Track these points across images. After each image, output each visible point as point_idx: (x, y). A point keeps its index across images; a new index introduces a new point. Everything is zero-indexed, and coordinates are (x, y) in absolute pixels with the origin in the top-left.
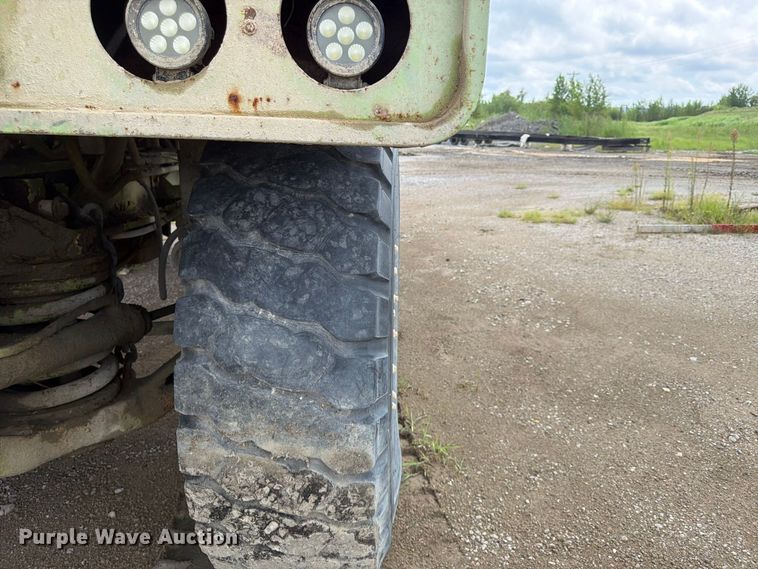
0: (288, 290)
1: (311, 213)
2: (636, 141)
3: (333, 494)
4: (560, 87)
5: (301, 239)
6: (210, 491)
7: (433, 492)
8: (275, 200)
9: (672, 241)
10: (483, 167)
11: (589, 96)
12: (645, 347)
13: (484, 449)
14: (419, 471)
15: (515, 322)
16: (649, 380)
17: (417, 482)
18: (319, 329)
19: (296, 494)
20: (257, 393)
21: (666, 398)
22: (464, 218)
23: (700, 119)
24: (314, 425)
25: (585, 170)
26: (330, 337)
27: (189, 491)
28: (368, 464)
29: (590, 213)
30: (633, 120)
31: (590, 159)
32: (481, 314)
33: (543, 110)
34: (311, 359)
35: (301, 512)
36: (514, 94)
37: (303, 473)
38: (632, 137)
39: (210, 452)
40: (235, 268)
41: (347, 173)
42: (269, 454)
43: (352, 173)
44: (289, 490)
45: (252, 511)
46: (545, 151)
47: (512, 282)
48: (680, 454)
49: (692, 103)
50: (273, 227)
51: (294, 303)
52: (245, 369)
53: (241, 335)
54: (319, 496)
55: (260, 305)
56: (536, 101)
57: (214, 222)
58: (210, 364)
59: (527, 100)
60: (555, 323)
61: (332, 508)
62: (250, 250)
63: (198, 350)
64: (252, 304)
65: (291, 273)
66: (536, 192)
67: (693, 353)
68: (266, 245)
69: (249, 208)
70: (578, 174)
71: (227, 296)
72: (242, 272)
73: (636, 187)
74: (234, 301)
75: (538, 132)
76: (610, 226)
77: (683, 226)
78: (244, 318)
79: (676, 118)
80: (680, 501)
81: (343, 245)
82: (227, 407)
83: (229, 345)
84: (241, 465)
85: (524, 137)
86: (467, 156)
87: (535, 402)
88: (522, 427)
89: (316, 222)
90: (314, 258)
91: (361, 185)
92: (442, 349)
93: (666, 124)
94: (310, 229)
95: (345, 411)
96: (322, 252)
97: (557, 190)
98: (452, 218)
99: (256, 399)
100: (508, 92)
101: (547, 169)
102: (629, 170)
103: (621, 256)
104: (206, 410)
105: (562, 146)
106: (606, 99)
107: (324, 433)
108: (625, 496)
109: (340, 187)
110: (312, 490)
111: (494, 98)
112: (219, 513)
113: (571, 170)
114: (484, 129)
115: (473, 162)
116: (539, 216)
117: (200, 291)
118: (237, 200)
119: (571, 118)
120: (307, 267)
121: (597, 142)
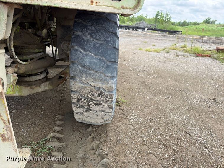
0: (96, 49)
1: (102, 32)
2: (178, 32)
3: (105, 95)
4: (157, 15)
5: (100, 38)
6: (77, 94)
7: (122, 110)
8: (93, 28)
9: (185, 58)
10: (135, 36)
11: (166, 18)
12: (175, 82)
13: (134, 102)
14: (119, 105)
15: (142, 75)
16: (176, 89)
17: (118, 108)
18: (104, 58)
19: (97, 95)
20: (89, 72)
21: (180, 93)
22: (129, 50)
23: (197, 26)
24: (102, 80)
25: (163, 39)
26: (106, 60)
27: (72, 95)
28: (113, 89)
29: (164, 50)
30: (178, 26)
31: (165, 36)
32: (134, 73)
33: (152, 21)
34: (102, 65)
35: (98, 99)
36: (144, 16)
37: (99, 90)
38: (177, 30)
39: (78, 85)
40: (85, 44)
41: (110, 24)
42: (92, 85)
43: (111, 24)
44: (95, 94)
45: (87, 99)
46: (152, 33)
47: (142, 66)
48: (182, 104)
49: (195, 22)
50: (93, 35)
51: (98, 52)
52: (87, 66)
53: (86, 58)
54: (102, 95)
55: (90, 52)
56: (151, 18)
57: (79, 33)
58: (79, 65)
59: (147, 18)
60: (153, 76)
61: (104, 99)
62: (88, 40)
63: (76, 62)
64: (89, 52)
65: (97, 45)
66: (149, 44)
67: (187, 84)
68: (91, 39)
69: (87, 30)
70: (161, 40)
71: (83, 50)
72: (86, 45)
73: (177, 44)
74: (84, 51)
75: (150, 27)
76: (169, 53)
77: (189, 54)
78: (87, 55)
79: (190, 26)
80: (181, 113)
81: (109, 40)
82: (83, 75)
83: (83, 61)
84: (85, 88)
85: (147, 29)
86: (130, 33)
87: (147, 92)
88: (144, 98)
89: (103, 34)
90: (103, 42)
91: (113, 26)
92: (124, 81)
93: (187, 27)
94: (102, 36)
95: (109, 77)
96: (104, 41)
97: (155, 44)
98: (126, 50)
99: (89, 73)
100: (142, 15)
101: (153, 38)
102: (176, 39)
103: (171, 61)
104: (78, 75)
105: (157, 32)
106: (171, 19)
107: (104, 82)
108: (168, 112)
109: (108, 26)
110: (100, 94)
111: (138, 16)
112: (79, 100)
113: (160, 39)
114: (135, 25)
115: (131, 35)
116: (150, 50)
117: (76, 49)
118: (85, 28)
119: (160, 24)
120: (101, 44)
121: (167, 31)
